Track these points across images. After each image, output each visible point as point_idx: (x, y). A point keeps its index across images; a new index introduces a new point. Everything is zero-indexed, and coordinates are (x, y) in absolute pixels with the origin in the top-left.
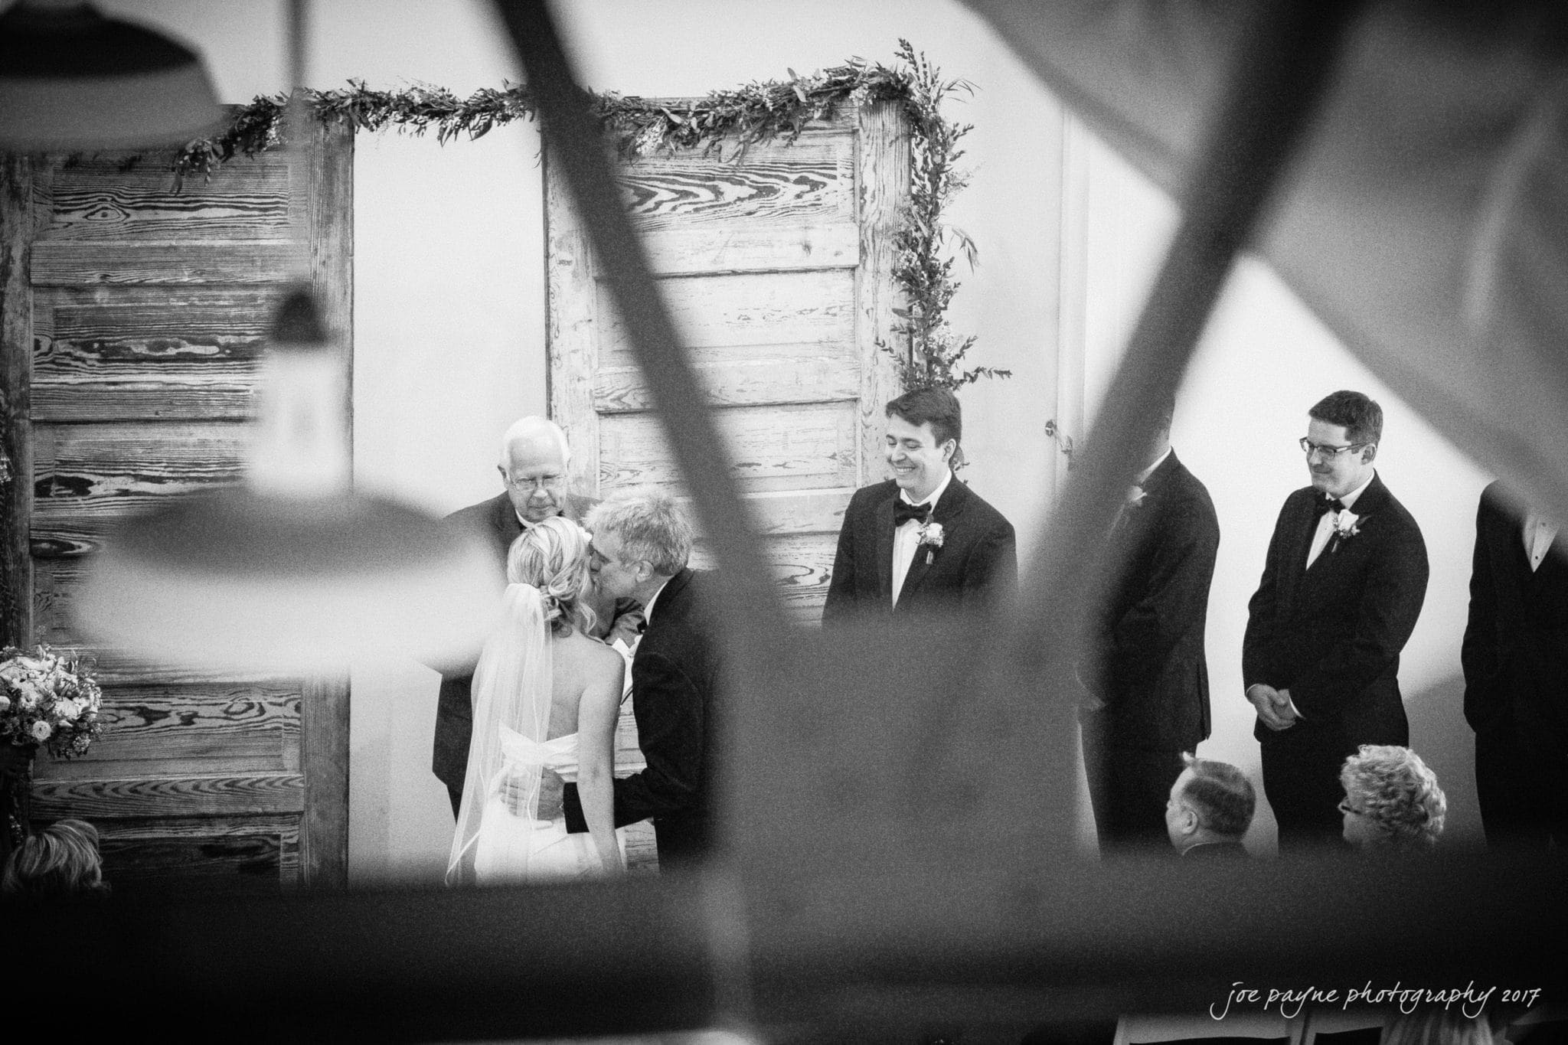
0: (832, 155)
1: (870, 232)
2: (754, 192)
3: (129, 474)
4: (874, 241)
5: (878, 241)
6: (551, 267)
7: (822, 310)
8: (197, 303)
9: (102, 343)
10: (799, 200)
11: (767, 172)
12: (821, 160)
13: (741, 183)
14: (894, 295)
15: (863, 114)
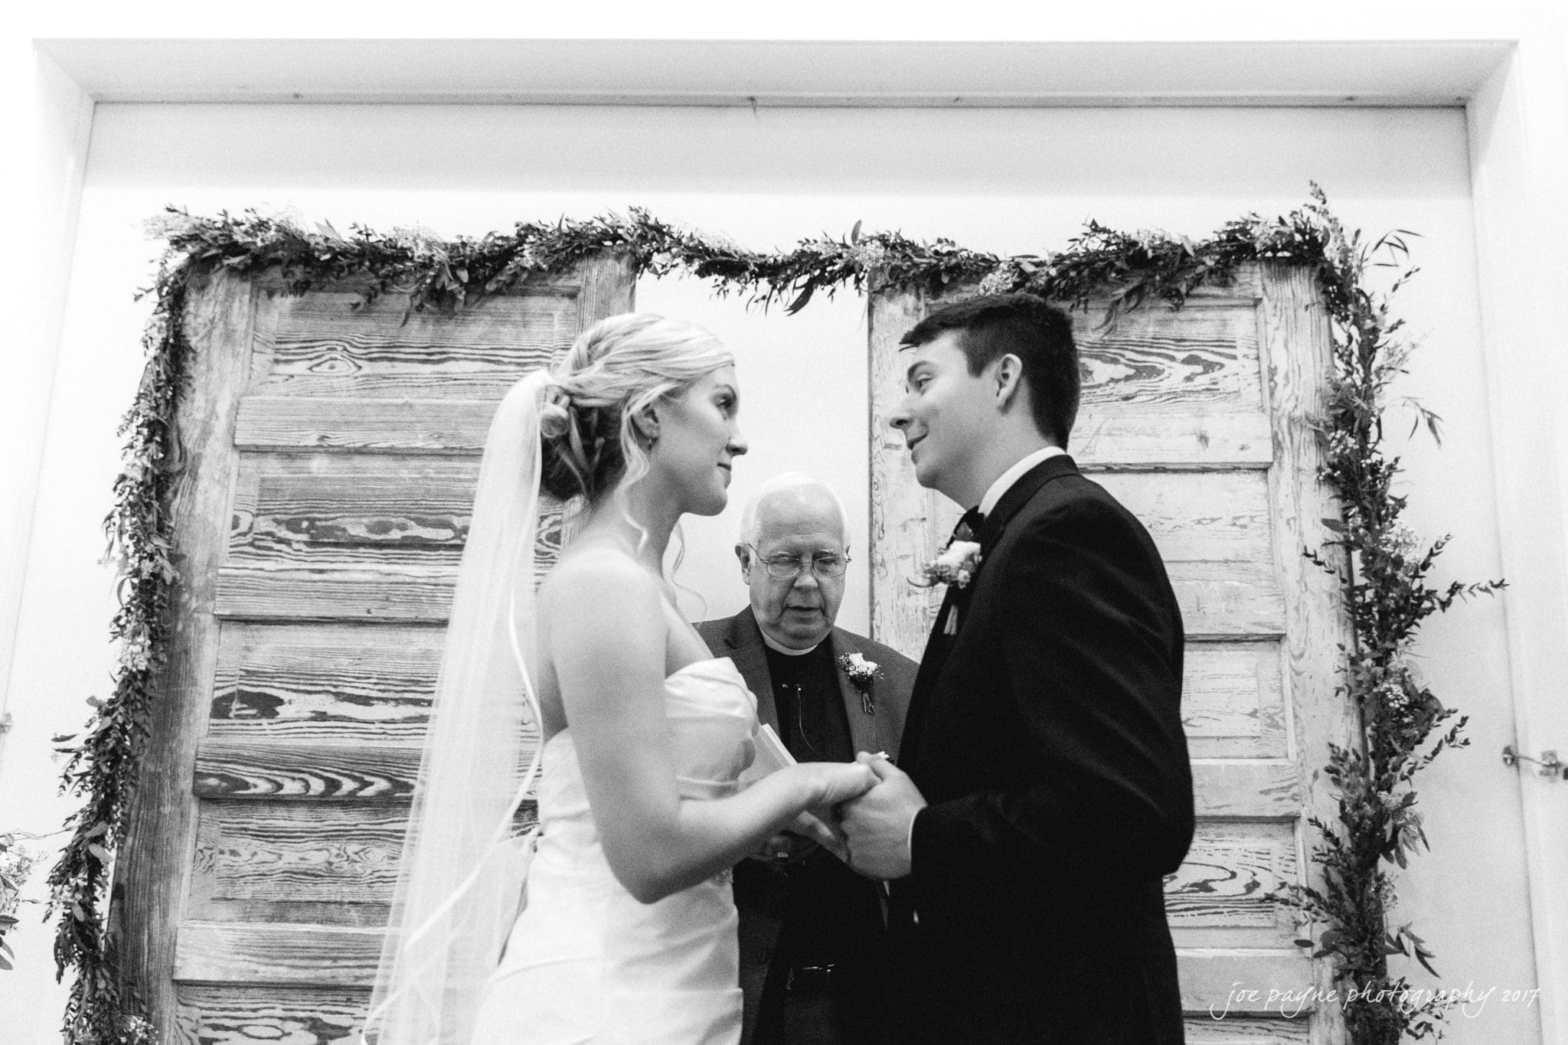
0: (1228, 330)
1: (1285, 422)
2: (1132, 372)
3: (328, 692)
4: (1291, 434)
5: (1296, 434)
6: (875, 452)
7: (1228, 520)
8: (432, 475)
9: (312, 521)
10: (1189, 384)
11: (1146, 349)
12: (1215, 337)
13: (1115, 361)
14: (1324, 503)
15: (1267, 281)
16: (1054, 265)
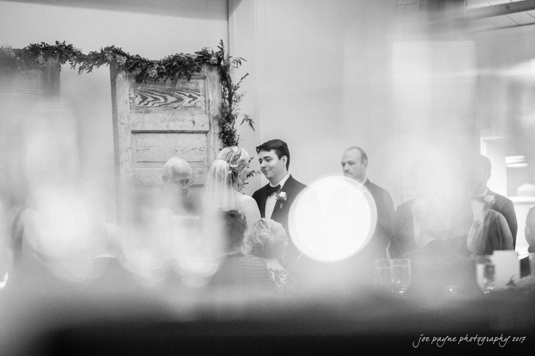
0: (198, 86)
1: (212, 118)
2: (176, 99)
4: (213, 122)
5: (214, 121)
6: (118, 125)
7: (198, 149)
10: (190, 104)
11: (180, 92)
12: (195, 88)
13: (173, 96)
14: (220, 144)
15: (208, 71)
16: (164, 64)
